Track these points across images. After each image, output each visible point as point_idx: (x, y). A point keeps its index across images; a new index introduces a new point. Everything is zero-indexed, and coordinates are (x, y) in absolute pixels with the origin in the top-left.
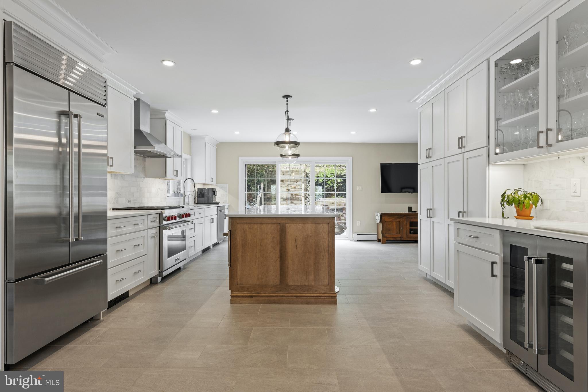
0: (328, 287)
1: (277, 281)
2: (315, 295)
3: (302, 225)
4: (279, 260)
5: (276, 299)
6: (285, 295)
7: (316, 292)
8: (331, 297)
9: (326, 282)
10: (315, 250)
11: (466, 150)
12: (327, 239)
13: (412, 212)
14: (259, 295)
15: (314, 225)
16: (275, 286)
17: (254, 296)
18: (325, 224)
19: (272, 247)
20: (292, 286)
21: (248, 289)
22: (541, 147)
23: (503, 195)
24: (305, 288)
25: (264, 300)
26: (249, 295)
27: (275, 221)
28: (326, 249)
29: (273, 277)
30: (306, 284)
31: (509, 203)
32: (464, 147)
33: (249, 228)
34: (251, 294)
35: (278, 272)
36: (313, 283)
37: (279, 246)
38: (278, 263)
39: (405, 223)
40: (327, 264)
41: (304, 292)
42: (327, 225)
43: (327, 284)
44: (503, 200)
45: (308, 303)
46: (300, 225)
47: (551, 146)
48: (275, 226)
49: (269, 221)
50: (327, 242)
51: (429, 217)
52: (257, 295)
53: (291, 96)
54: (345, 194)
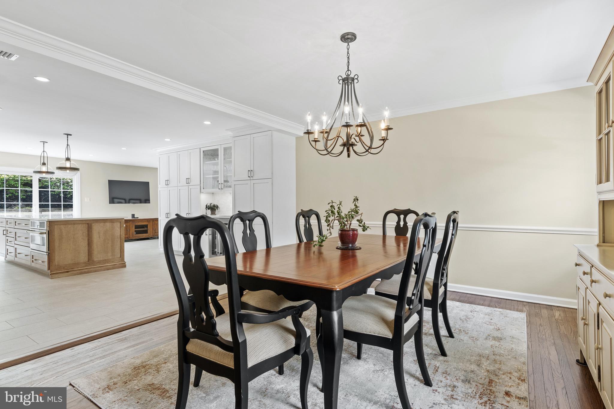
0: (120, 258)
1: (86, 259)
2: (113, 264)
3: (103, 223)
4: (87, 246)
5: (86, 270)
6: (93, 267)
7: (113, 262)
8: (123, 264)
9: (119, 256)
10: (112, 237)
11: (190, 184)
12: (120, 231)
13: (135, 218)
14: (73, 270)
15: (111, 223)
16: (85, 263)
17: (70, 271)
18: (118, 223)
19: (82, 238)
20: (97, 261)
21: (64, 267)
22: (220, 189)
23: (206, 206)
24: (106, 261)
25: (78, 272)
26: (65, 271)
27: (84, 222)
28: (118, 237)
29: (83, 257)
30: (106, 258)
31: (209, 209)
32: (189, 183)
33: (65, 227)
34: (67, 270)
35: (87, 254)
36: (111, 258)
37: (87, 237)
38: (87, 248)
39: (131, 226)
40: (119, 246)
41: (105, 263)
42: (120, 223)
43: (120, 257)
44: (206, 208)
45: (108, 269)
46: (102, 223)
47: (222, 189)
48: (84, 225)
49: (80, 222)
50: (119, 233)
51: (168, 218)
52: (72, 270)
53: (71, 135)
54: (72, 205)
